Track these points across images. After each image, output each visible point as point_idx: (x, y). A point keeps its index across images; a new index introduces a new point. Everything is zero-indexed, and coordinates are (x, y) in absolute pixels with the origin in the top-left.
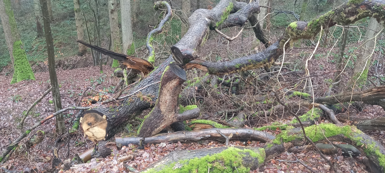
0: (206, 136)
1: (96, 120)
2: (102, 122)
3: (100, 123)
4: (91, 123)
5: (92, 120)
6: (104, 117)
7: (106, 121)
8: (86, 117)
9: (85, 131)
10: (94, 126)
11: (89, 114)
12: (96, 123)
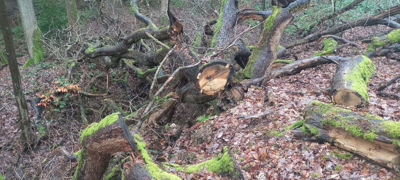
0: (296, 67)
1: (217, 72)
2: (224, 72)
3: (221, 73)
4: (211, 76)
5: (213, 72)
6: (227, 66)
7: (228, 69)
8: (205, 72)
9: (201, 87)
10: (214, 78)
11: (210, 67)
12: (216, 74)
